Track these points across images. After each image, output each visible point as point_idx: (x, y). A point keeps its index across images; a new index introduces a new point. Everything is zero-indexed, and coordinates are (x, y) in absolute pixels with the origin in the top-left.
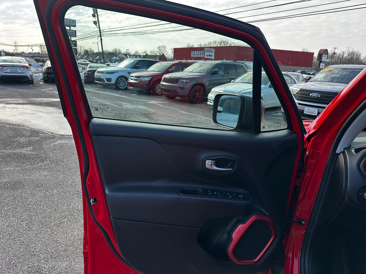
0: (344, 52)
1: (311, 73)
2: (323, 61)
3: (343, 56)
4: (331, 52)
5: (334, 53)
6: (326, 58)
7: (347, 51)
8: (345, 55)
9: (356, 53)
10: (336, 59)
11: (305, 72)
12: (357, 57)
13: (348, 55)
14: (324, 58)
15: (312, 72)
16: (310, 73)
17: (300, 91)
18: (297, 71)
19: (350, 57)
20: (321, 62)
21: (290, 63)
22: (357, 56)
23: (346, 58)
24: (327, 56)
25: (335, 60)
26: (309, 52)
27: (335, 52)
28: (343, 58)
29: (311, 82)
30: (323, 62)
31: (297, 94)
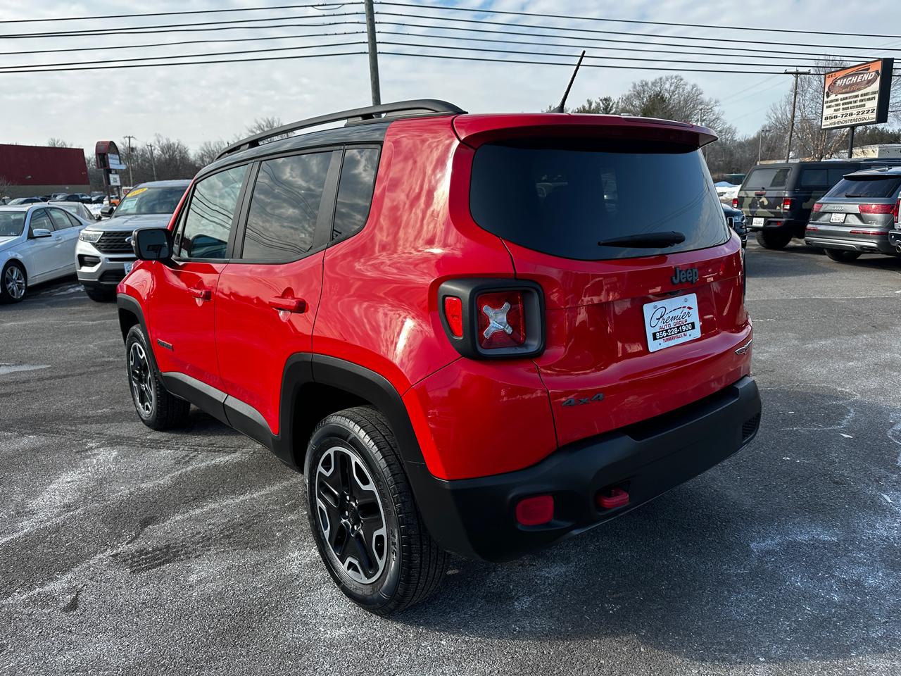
0: (151, 146)
1: (93, 199)
2: (114, 169)
3: (152, 154)
4: (122, 147)
5: (132, 149)
6: (118, 162)
7: (157, 143)
8: (157, 152)
9: (177, 147)
10: (139, 161)
11: (77, 196)
12: (182, 155)
13: (163, 152)
14: (114, 163)
15: (94, 196)
16: (90, 200)
17: (103, 235)
18: (55, 196)
19: (167, 156)
20: (109, 171)
21: (30, 177)
22: (180, 152)
23: (159, 159)
24: (118, 156)
25: (138, 164)
26: (69, 147)
27: (133, 145)
28: (154, 159)
29: (116, 217)
30: (113, 172)
31: (99, 242)
